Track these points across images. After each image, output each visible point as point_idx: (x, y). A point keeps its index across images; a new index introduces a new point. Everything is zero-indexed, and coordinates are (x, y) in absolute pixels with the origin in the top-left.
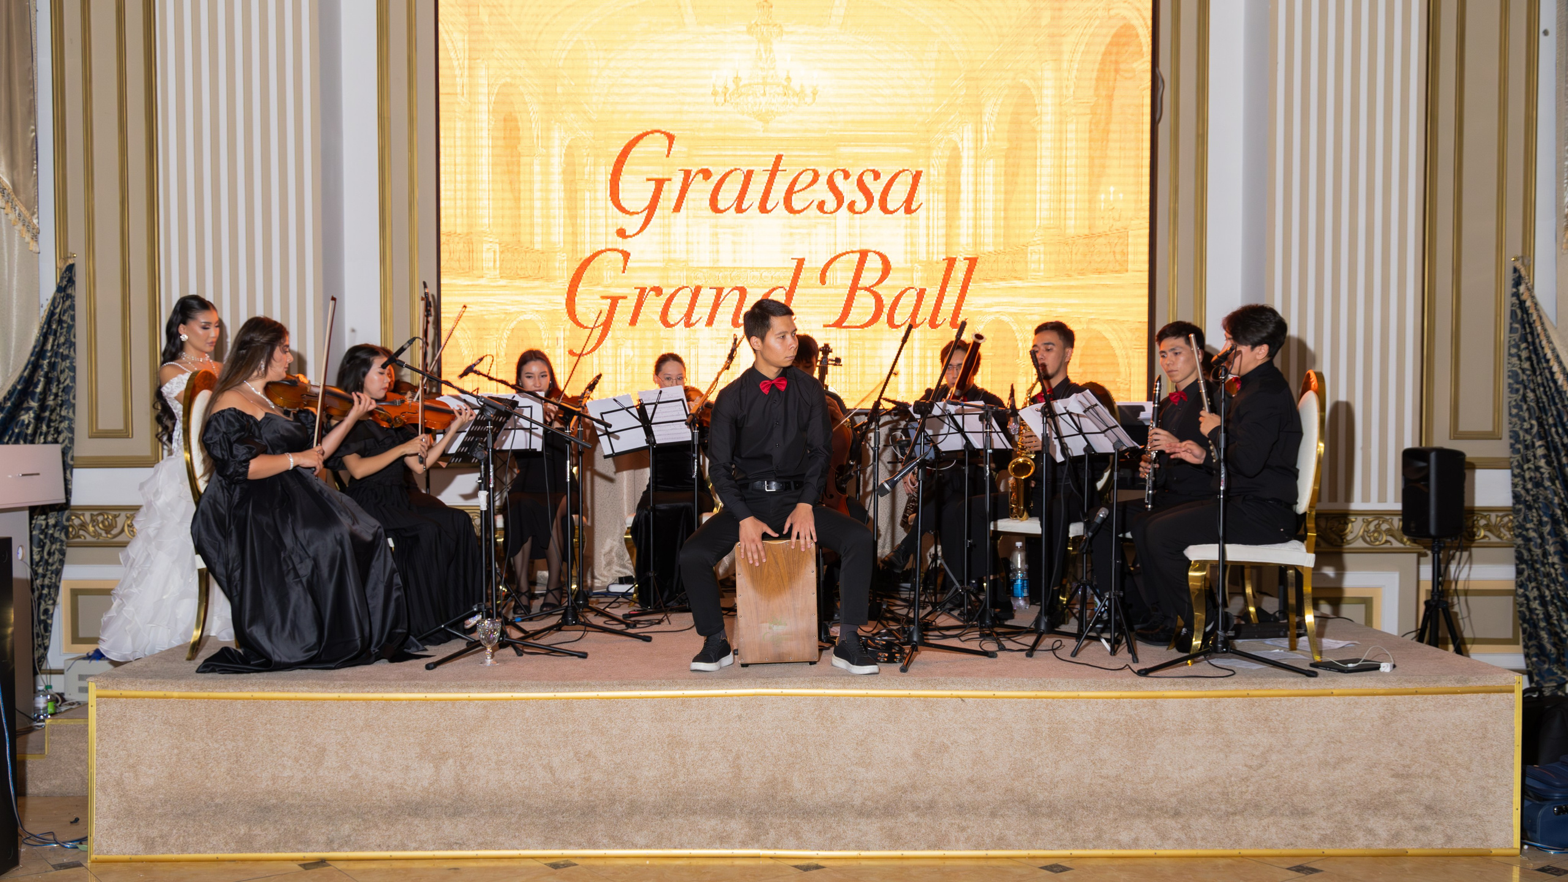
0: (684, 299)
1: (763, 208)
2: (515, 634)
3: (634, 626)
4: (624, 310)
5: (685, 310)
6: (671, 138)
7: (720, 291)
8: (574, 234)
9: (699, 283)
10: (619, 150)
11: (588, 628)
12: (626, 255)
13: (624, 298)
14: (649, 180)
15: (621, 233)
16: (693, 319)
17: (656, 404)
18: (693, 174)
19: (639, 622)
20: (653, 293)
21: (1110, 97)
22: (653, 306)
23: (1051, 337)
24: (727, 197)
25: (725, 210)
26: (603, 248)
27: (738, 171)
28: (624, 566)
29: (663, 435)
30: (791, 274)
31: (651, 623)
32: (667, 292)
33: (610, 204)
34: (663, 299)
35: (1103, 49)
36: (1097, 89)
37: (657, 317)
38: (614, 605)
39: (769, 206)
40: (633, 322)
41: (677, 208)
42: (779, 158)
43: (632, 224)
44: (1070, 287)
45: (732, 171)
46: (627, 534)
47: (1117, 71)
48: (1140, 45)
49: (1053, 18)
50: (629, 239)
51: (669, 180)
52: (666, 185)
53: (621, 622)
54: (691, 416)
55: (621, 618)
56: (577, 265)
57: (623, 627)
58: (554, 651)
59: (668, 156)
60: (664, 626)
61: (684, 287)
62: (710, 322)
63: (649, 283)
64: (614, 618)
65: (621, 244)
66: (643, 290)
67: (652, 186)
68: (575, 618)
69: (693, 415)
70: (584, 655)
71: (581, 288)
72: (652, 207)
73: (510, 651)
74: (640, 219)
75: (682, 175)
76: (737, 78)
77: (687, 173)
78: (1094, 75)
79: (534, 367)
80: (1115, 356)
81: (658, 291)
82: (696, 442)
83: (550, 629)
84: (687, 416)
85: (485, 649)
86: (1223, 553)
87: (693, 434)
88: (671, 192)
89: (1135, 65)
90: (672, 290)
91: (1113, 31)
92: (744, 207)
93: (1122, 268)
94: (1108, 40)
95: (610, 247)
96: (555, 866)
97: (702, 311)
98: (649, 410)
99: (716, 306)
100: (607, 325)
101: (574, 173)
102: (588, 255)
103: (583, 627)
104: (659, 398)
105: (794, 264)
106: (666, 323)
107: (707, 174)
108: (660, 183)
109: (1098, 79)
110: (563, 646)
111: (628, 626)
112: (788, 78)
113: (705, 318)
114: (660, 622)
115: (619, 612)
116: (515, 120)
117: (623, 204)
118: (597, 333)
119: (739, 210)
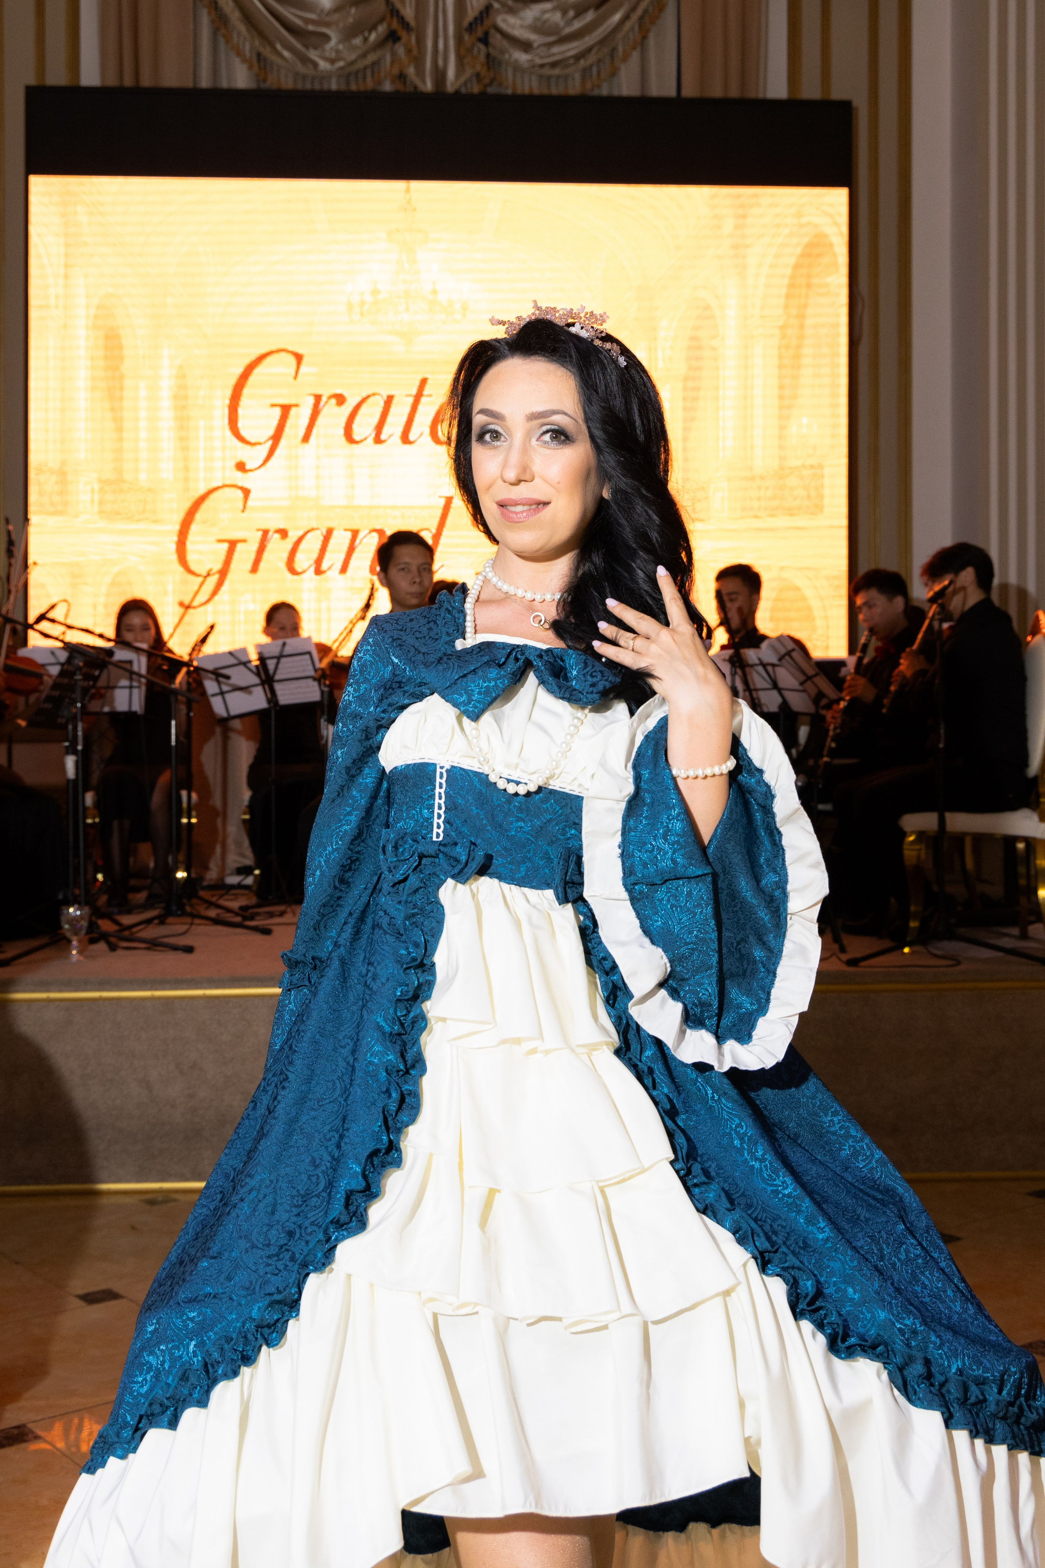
0: (312, 544)
1: (405, 438)
2: (106, 925)
3: (252, 918)
4: (245, 555)
5: (315, 555)
6: (299, 358)
7: (355, 533)
8: (186, 469)
9: (331, 524)
10: (240, 370)
11: (197, 921)
12: (246, 492)
13: (244, 541)
14: (273, 405)
15: (241, 467)
16: (324, 566)
17: (279, 658)
18: (324, 399)
19: (258, 914)
20: (277, 536)
21: (802, 316)
22: (277, 550)
23: (734, 585)
24: (364, 427)
25: (361, 441)
26: (220, 484)
27: (377, 397)
28: (243, 856)
29: (288, 695)
30: (439, 513)
31: (271, 915)
32: (293, 536)
33: (228, 433)
34: (288, 544)
35: (793, 261)
36: (786, 307)
37: (282, 565)
38: (226, 897)
39: (412, 437)
40: (255, 569)
41: (306, 438)
42: (424, 382)
43: (253, 456)
44: (759, 530)
45: (368, 397)
46: (245, 814)
47: (809, 286)
48: (835, 255)
49: (736, 227)
50: (250, 474)
51: (296, 405)
52: (293, 411)
53: (237, 914)
54: (320, 672)
55: (237, 910)
56: (188, 505)
57: (238, 919)
58: (157, 945)
59: (296, 377)
60: (287, 918)
61: (313, 529)
62: (344, 569)
63: (272, 526)
64: (229, 910)
65: (240, 479)
66: (266, 533)
67: (277, 412)
68: (181, 907)
69: (322, 670)
70: (189, 950)
71: (194, 528)
72: (277, 437)
73: (102, 946)
74: (264, 450)
75: (312, 400)
76: (375, 292)
77: (318, 398)
78: (784, 291)
79: (136, 619)
80: (810, 609)
81: (283, 533)
82: (326, 702)
83: (148, 922)
84: (316, 670)
85: (69, 942)
86: (942, 821)
87: (322, 692)
88: (299, 420)
89: (829, 280)
90: (301, 533)
91: (805, 240)
92: (383, 437)
93: (818, 509)
94: (799, 251)
95: (228, 482)
96: (152, 1203)
97: (334, 557)
98: (271, 664)
99: (351, 549)
100: (223, 573)
101: (186, 397)
102: (202, 491)
103: (189, 920)
104: (282, 651)
105: (442, 502)
106: (292, 571)
107: (340, 399)
108: (286, 410)
109: (788, 296)
110: (167, 940)
111: (245, 918)
112: (435, 292)
113: (339, 565)
114: (282, 914)
115: (235, 905)
116: (118, 337)
117: (243, 433)
118: (213, 580)
119: (378, 440)
